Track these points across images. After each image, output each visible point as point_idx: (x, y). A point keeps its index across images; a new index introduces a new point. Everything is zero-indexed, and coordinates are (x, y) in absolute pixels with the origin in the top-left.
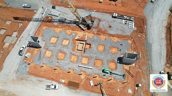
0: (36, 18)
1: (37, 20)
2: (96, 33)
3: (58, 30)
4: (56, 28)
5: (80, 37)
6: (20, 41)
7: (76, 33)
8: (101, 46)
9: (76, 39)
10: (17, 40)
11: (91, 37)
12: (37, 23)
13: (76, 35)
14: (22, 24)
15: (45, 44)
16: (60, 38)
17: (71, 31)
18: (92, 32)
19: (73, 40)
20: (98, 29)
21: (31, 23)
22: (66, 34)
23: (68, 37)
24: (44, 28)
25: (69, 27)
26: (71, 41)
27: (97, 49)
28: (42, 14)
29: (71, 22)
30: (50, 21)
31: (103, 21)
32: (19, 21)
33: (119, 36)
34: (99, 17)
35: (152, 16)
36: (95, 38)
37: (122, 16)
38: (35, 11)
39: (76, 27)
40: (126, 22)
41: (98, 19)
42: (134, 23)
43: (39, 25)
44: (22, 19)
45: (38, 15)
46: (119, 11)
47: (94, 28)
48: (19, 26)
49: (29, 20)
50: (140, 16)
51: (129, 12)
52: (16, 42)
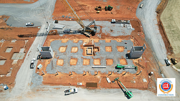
0: (41, 33)
1: (42, 35)
2: (100, 37)
3: (65, 40)
4: (62, 39)
5: (87, 43)
6: (28, 55)
7: (82, 40)
8: (108, 47)
9: (84, 45)
10: (25, 55)
11: (97, 42)
12: (43, 37)
13: (83, 42)
14: (28, 41)
15: (55, 54)
16: (68, 46)
17: (77, 39)
18: (97, 37)
19: (81, 46)
20: (101, 34)
21: (37, 38)
22: (74, 42)
23: (76, 45)
24: (51, 40)
25: (75, 36)
26: (79, 48)
27: (105, 50)
28: (46, 29)
29: (75, 32)
30: (55, 34)
31: (104, 27)
32: (24, 38)
33: (121, 37)
34: (100, 25)
35: (144, 17)
36: (101, 42)
37: (120, 21)
38: (39, 28)
39: (81, 35)
40: (124, 25)
41: (100, 26)
42: (131, 25)
43: (46, 39)
44: (27, 36)
45: (42, 30)
46: (115, 18)
47: (98, 33)
48: (25, 43)
49: (35, 36)
50: (135, 19)
51: (124, 17)
52: (25, 57)
